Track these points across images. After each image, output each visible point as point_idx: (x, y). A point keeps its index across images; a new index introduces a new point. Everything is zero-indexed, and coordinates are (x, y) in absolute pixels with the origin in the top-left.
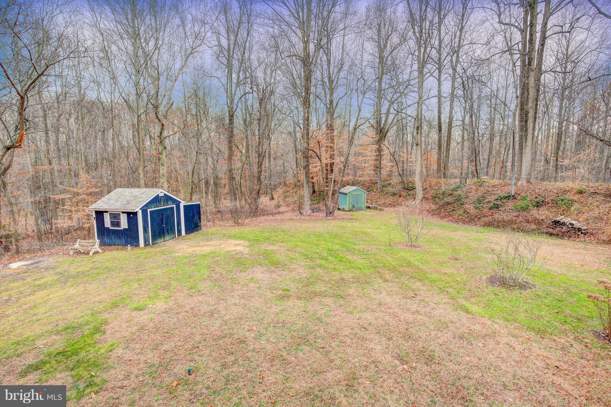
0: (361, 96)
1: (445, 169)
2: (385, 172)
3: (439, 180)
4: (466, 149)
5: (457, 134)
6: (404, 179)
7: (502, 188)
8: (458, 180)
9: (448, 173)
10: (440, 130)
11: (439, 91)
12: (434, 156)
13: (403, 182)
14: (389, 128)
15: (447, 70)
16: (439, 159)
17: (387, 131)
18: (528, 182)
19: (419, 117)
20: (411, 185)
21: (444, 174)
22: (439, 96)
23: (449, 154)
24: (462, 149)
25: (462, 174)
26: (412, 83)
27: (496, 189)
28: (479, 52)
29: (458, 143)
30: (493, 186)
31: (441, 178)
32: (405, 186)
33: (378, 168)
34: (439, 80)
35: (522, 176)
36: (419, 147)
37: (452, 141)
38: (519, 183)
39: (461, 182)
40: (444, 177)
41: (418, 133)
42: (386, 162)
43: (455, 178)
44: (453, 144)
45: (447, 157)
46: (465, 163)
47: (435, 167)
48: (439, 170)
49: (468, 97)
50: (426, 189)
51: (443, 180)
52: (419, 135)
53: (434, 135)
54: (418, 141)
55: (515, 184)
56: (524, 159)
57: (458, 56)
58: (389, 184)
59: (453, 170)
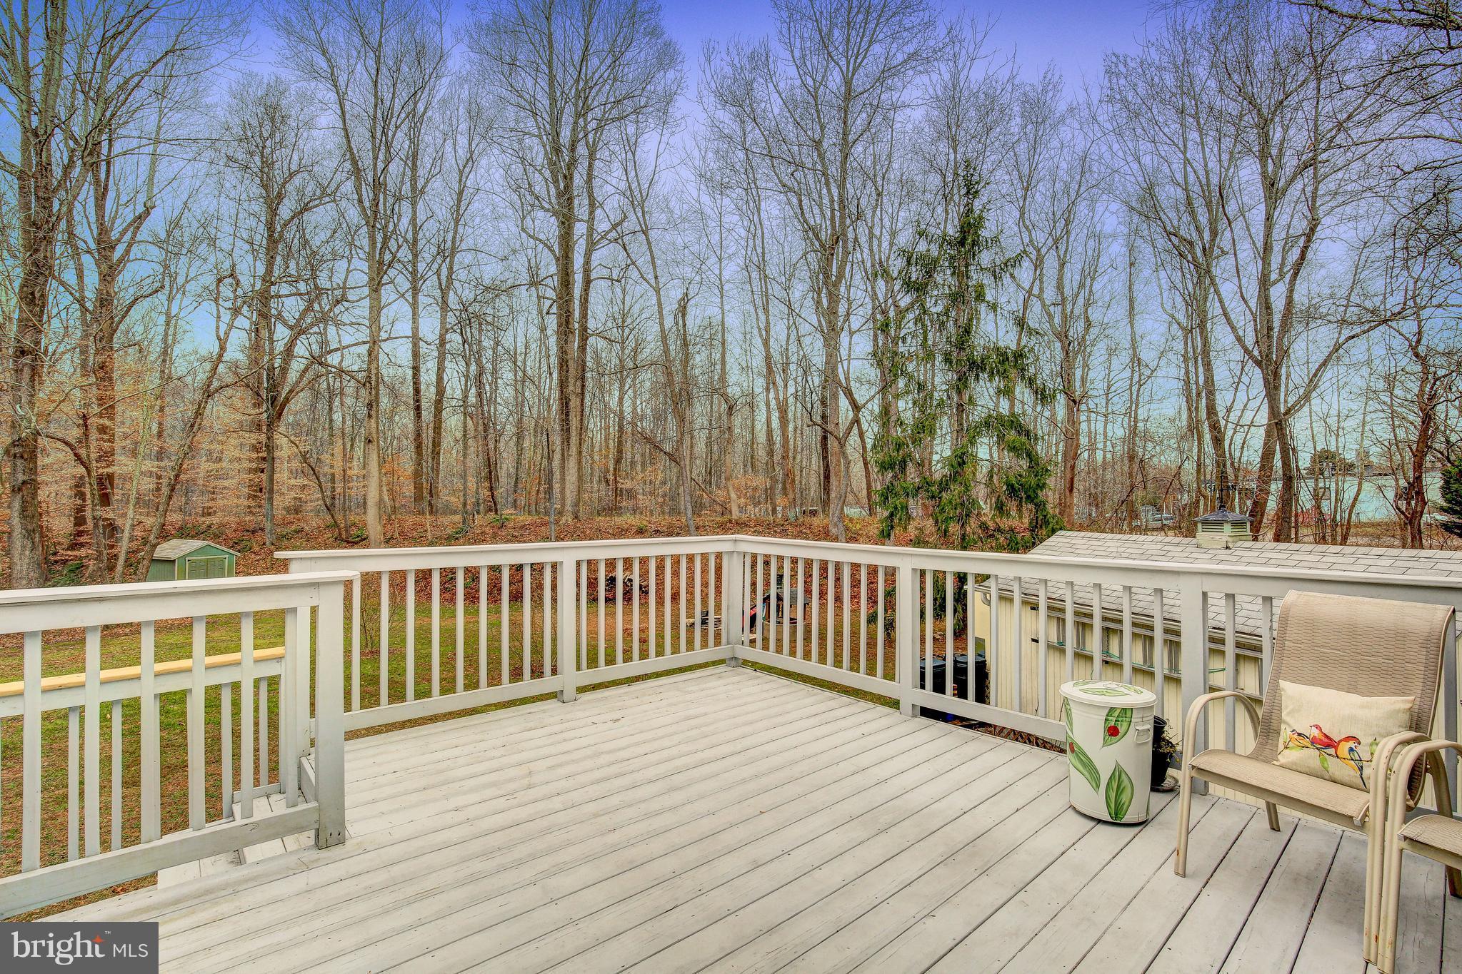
0: (226, 316)
1: (431, 496)
2: (282, 501)
3: (420, 519)
4: (472, 456)
5: (453, 422)
6: (339, 518)
7: (537, 529)
8: (458, 518)
9: (439, 504)
10: (418, 409)
11: (415, 329)
12: (407, 465)
13: (336, 524)
14: (291, 391)
15: (430, 287)
16: (417, 474)
17: (287, 400)
18: (576, 516)
19: (373, 383)
20: (354, 531)
21: (430, 505)
22: (416, 339)
23: (438, 464)
24: (465, 456)
25: (465, 504)
26: (351, 295)
27: (527, 532)
28: (491, 271)
29: (457, 441)
30: (522, 527)
31: (423, 513)
32: (340, 534)
33: (262, 491)
34: (414, 306)
35: (566, 508)
36: (373, 447)
37: (443, 433)
38: (563, 520)
39: (464, 522)
40: (431, 513)
41: (370, 416)
42: (286, 476)
43: (455, 512)
44: (447, 442)
45: (436, 469)
46: (472, 482)
47: (409, 490)
48: (418, 498)
49: (472, 353)
50: (392, 538)
51: (428, 519)
52: (373, 421)
53: (405, 420)
54: (370, 434)
55: (557, 523)
56: (567, 478)
57: (451, 267)
58: (297, 532)
59: (447, 497)
